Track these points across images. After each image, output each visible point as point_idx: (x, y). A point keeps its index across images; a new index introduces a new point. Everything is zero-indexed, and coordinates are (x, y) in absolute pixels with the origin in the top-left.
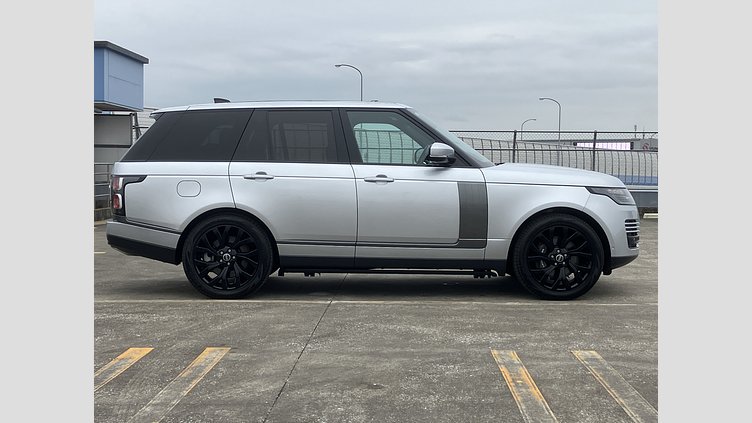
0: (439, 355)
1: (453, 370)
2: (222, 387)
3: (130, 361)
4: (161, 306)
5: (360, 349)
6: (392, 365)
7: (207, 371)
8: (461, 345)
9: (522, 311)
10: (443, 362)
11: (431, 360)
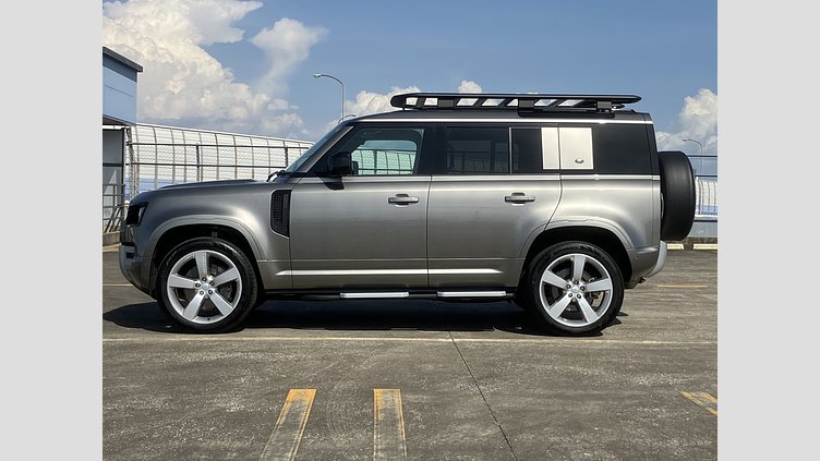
0: (630, 397)
1: (663, 413)
2: (436, 432)
3: (304, 403)
4: (272, 343)
5: (539, 391)
6: (592, 407)
7: (400, 413)
8: (644, 387)
9: (669, 350)
10: (644, 406)
11: (628, 402)
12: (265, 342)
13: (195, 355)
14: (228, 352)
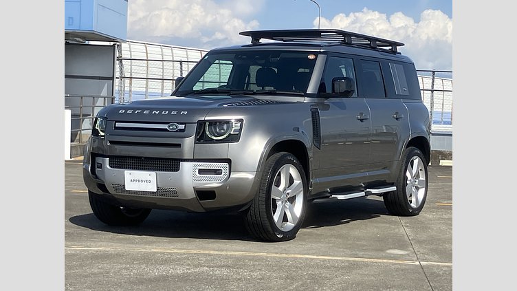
12: (231, 257)
13: (162, 268)
14: (196, 266)
